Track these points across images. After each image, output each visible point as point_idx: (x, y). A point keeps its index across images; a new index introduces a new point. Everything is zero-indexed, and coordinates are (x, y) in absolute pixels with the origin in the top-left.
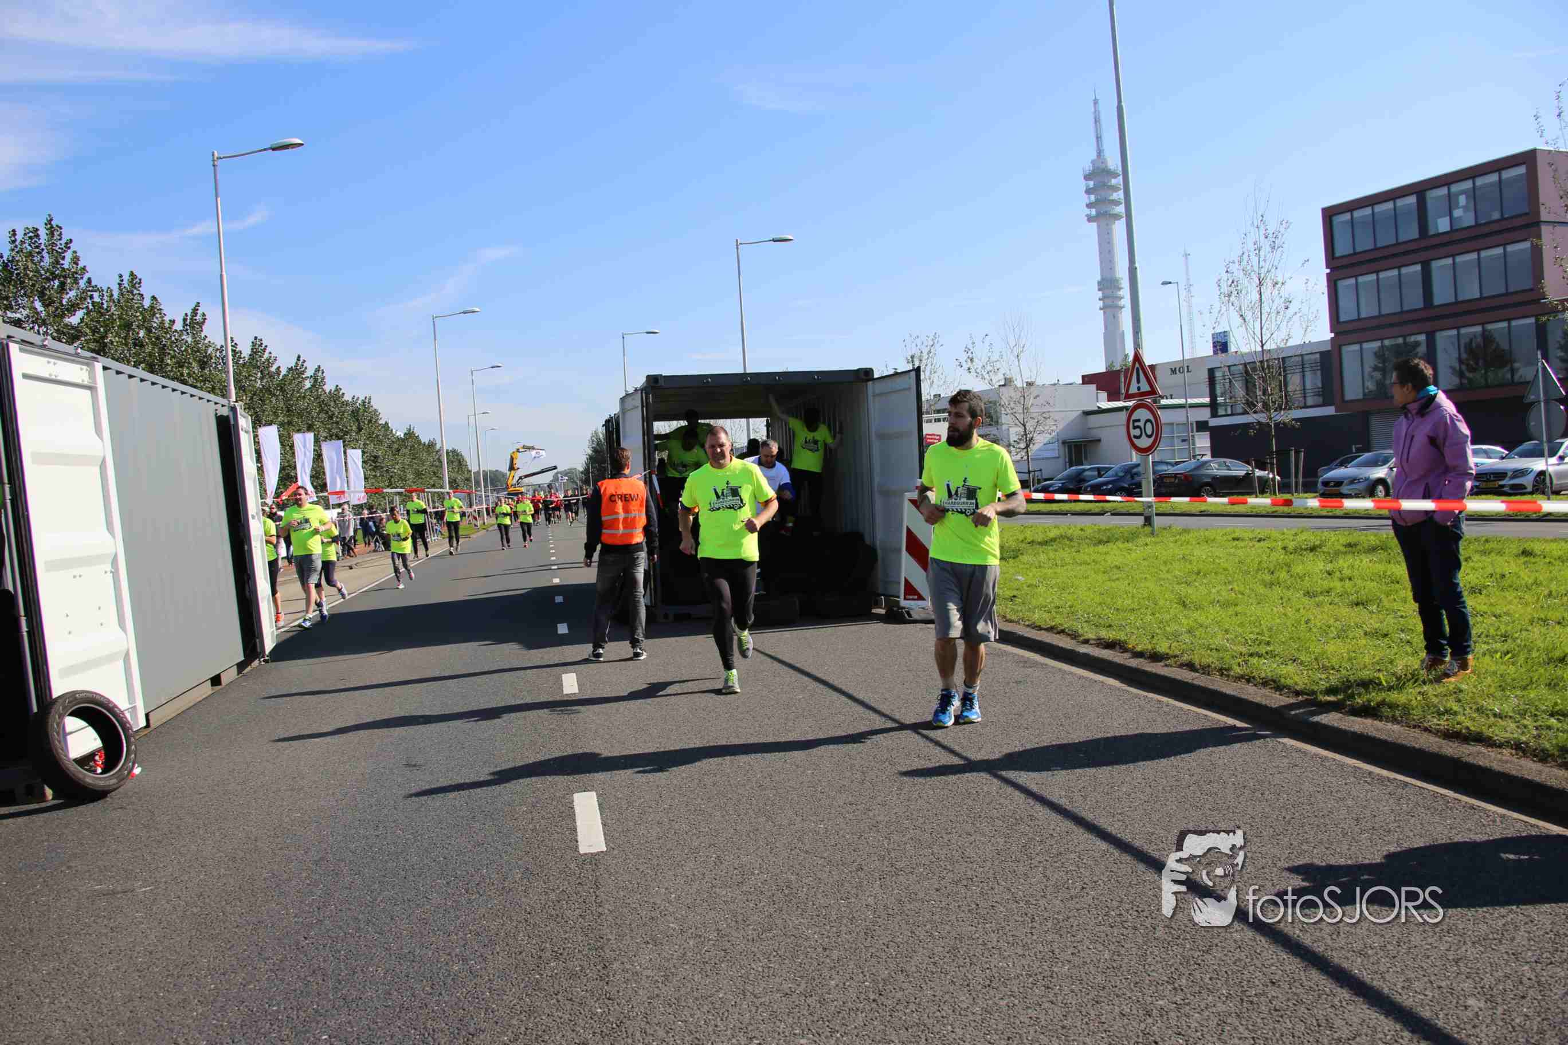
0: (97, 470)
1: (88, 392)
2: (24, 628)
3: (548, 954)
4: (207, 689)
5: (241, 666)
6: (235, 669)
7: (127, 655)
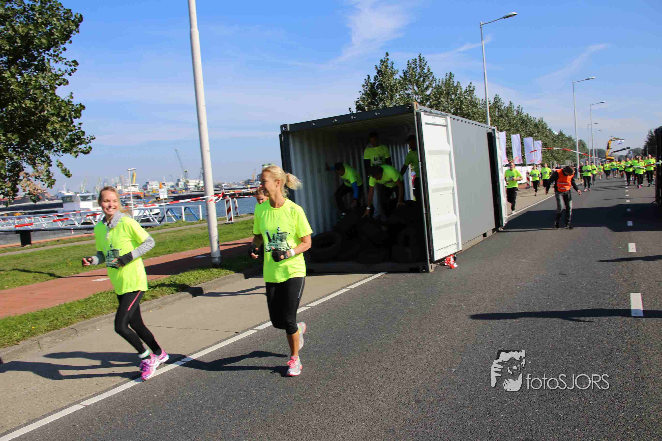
0: (448, 156)
1: (445, 128)
2: (424, 212)
3: (615, 350)
4: (481, 238)
5: (494, 230)
6: (491, 232)
7: (456, 225)
